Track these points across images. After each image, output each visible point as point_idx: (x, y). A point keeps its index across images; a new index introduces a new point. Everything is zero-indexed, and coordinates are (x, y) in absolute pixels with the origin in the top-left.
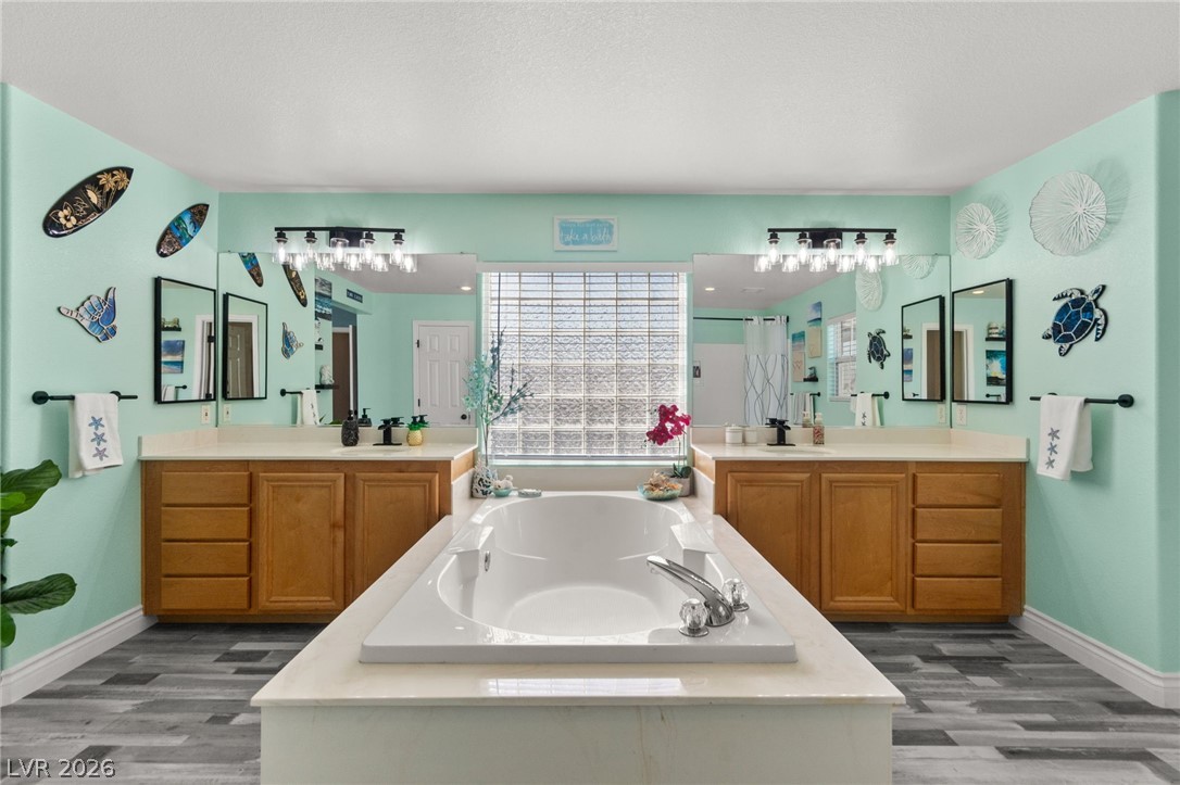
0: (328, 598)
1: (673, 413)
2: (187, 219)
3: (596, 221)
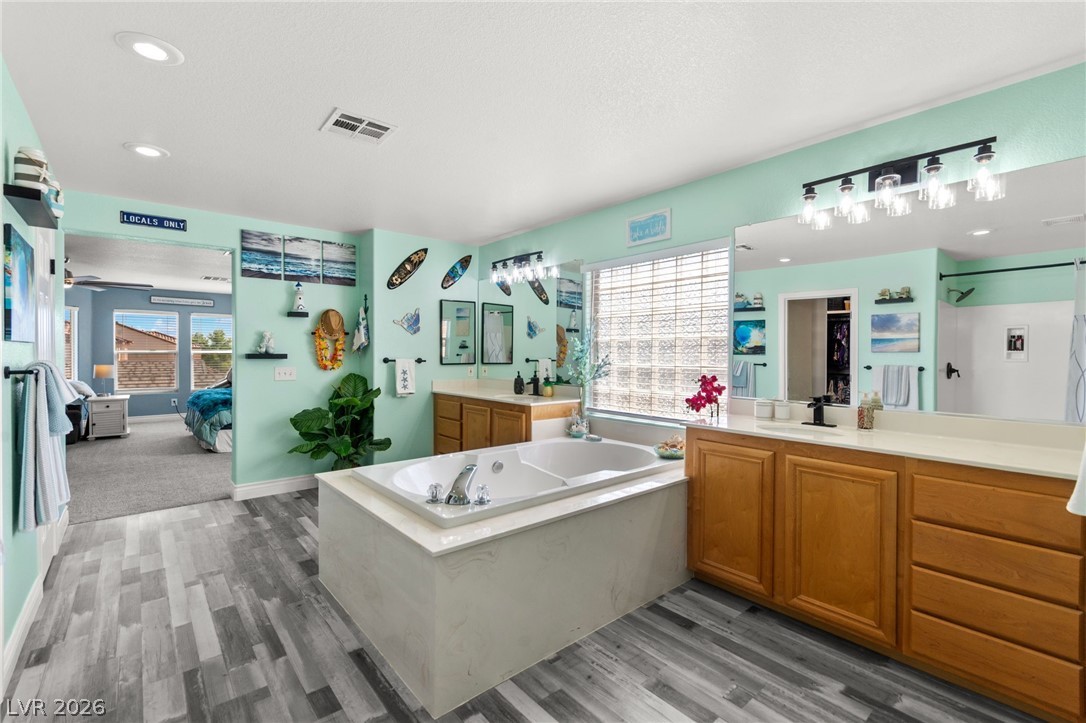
1: (711, 383)
2: (458, 267)
3: (654, 216)
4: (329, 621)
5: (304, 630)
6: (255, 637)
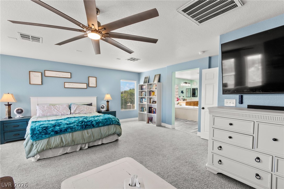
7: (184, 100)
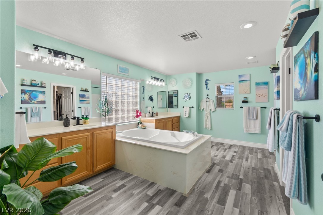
0: (86, 172)
4: (203, 181)
5: (210, 182)
6: (221, 188)
7: (152, 116)
